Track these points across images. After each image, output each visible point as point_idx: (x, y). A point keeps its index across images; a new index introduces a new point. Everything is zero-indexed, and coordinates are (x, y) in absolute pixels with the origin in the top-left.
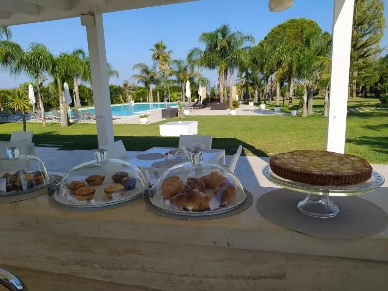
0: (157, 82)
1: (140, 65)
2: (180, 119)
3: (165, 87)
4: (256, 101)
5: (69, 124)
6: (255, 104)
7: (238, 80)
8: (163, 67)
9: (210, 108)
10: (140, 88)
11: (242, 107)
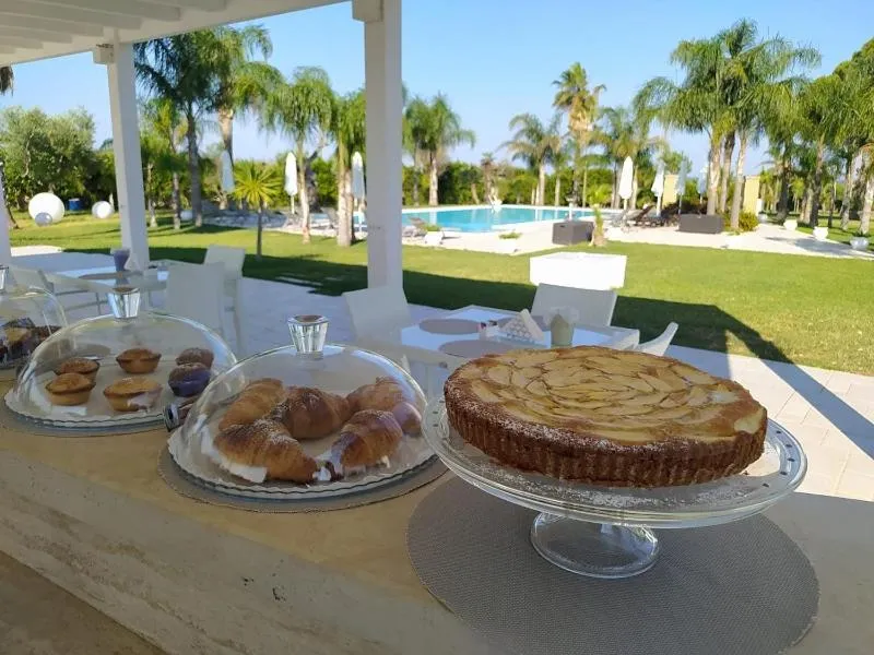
0: (557, 159)
1: (526, 118)
2: (595, 250)
3: (577, 173)
4: (806, 217)
5: (354, 241)
6: (801, 225)
7: (768, 162)
8: (578, 125)
9: (677, 228)
10: (519, 172)
11: (766, 229)
